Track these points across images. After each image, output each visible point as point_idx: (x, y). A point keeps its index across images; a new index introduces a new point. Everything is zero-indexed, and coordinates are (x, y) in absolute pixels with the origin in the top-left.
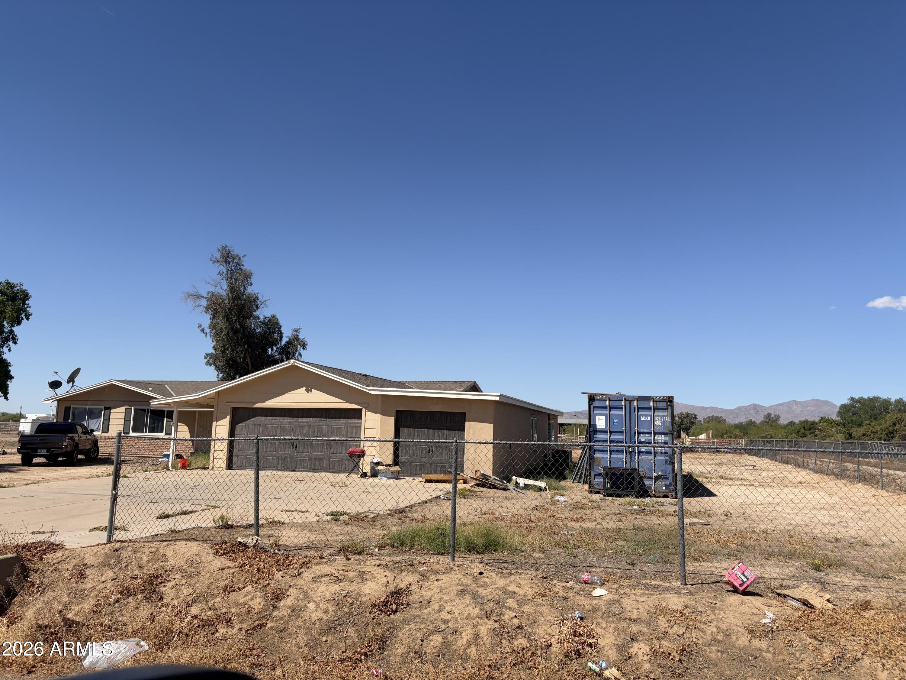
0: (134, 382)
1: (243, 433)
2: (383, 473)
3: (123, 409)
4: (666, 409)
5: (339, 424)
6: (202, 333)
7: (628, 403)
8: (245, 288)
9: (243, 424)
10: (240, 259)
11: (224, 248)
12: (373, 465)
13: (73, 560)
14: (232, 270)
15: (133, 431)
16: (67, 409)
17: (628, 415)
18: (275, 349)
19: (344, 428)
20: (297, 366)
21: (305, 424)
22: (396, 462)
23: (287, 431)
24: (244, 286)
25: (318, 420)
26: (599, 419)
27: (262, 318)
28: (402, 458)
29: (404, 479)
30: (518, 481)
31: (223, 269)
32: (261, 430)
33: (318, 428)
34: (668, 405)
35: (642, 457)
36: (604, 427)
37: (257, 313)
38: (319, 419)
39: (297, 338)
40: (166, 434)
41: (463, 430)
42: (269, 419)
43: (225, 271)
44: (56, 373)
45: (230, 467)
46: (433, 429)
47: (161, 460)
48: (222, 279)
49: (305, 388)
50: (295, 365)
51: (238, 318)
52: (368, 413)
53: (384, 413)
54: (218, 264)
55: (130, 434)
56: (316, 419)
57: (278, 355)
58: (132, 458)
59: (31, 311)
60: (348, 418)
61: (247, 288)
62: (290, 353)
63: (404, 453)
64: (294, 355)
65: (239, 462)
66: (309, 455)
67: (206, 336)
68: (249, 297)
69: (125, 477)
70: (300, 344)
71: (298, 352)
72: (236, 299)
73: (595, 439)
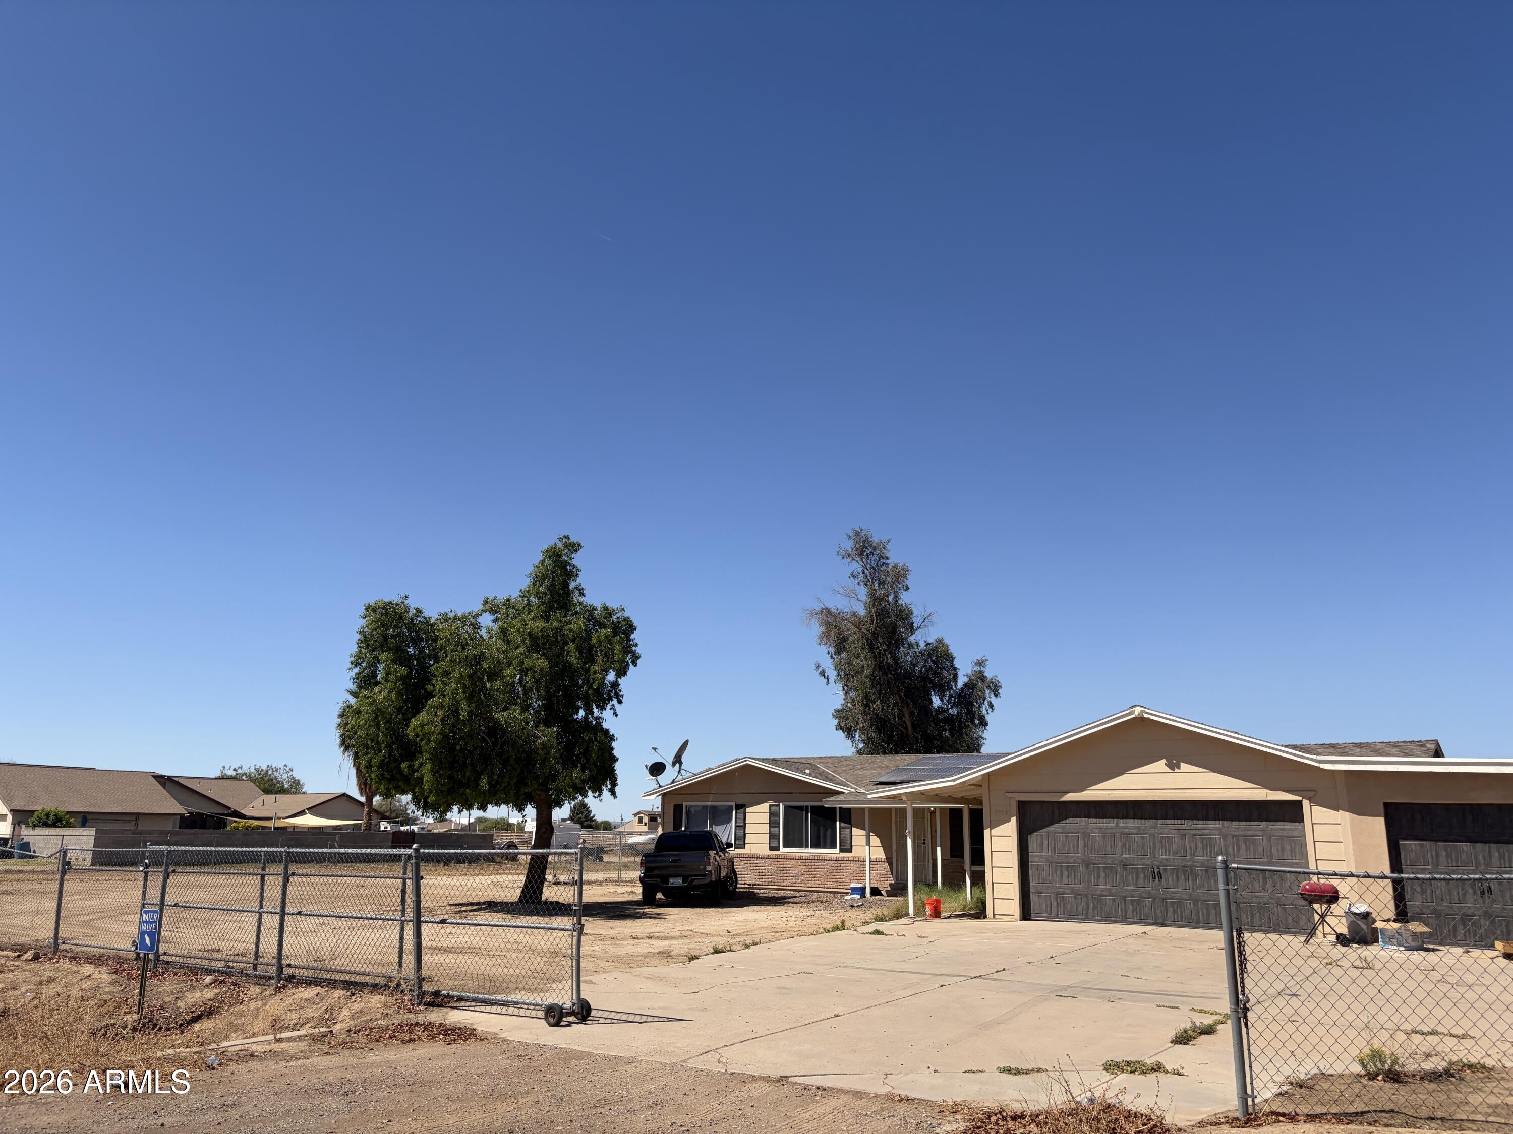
1: (1045, 850)
2: (1391, 938)
3: (765, 807)
5: (1250, 832)
6: (822, 678)
8: (896, 597)
9: (1044, 832)
10: (885, 547)
11: (857, 533)
12: (1353, 918)
14: (872, 568)
15: (785, 846)
16: (678, 809)
18: (946, 697)
19: (1262, 841)
20: (1148, 719)
21: (1174, 832)
22: (1402, 915)
23: (1135, 846)
24: (896, 593)
25: (1201, 824)
27: (922, 645)
28: (1414, 903)
29: (1437, 950)
31: (857, 567)
32: (1081, 843)
33: (1202, 839)
37: (912, 639)
38: (1201, 822)
39: (981, 676)
40: (842, 850)
42: (1095, 823)
43: (860, 570)
44: (655, 749)
45: (1026, 915)
46: (1485, 842)
47: (848, 897)
48: (859, 584)
49: (1164, 761)
50: (1143, 719)
51: (888, 646)
52: (1317, 809)
53: (1358, 808)
54: (849, 560)
55: (781, 850)
56: (1194, 821)
57: (952, 707)
58: (789, 893)
59: (638, 650)
60: (1268, 820)
61: (901, 596)
62: (972, 704)
63: (1418, 896)
64: (980, 706)
65: (1044, 906)
66: (1190, 895)
67: (828, 683)
68: (901, 611)
69: (878, 932)
70: (989, 687)
71: (986, 702)
72: (882, 615)
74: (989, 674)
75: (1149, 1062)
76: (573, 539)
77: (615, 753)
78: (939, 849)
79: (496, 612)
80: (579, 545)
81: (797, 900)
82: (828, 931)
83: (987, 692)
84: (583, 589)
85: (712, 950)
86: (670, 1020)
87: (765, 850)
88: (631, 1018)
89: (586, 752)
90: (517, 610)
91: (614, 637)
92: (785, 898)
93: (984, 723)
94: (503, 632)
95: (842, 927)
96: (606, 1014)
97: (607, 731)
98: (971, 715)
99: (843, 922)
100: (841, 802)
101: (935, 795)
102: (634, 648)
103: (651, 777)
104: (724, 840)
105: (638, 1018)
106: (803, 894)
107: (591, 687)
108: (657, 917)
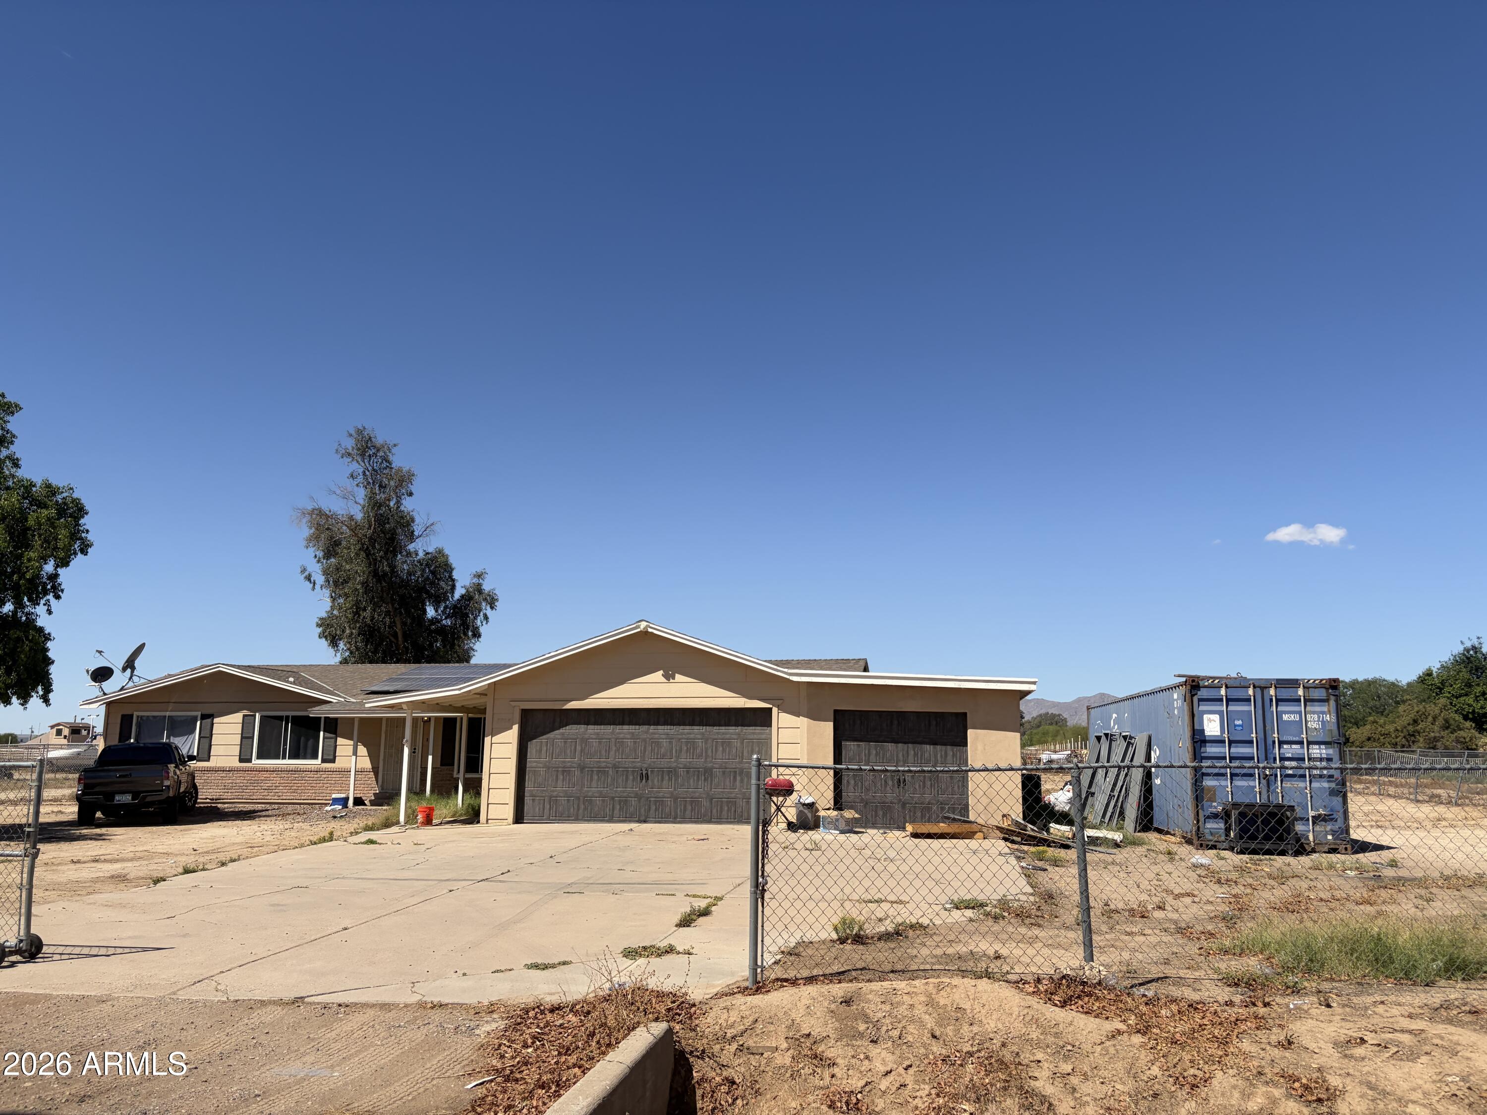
0: (256, 667)
1: (543, 755)
2: (829, 823)
3: (238, 717)
4: (1327, 701)
5: (728, 736)
6: (307, 583)
7: (1258, 690)
8: (398, 503)
9: (543, 739)
10: (390, 451)
11: (360, 432)
12: (801, 808)
13: (772, 1028)
14: (374, 470)
15: (259, 757)
16: (126, 720)
17: (1260, 712)
18: (441, 608)
19: (737, 743)
20: (652, 633)
21: (663, 736)
22: (838, 804)
23: (627, 750)
24: (398, 498)
25: (687, 729)
26: (1210, 720)
27: (421, 554)
28: (849, 794)
29: (863, 832)
31: (357, 467)
32: (579, 748)
33: (687, 743)
34: (1329, 695)
35: (1287, 784)
36: (1219, 734)
37: (411, 547)
38: (688, 727)
39: (479, 589)
40: (324, 761)
41: (964, 743)
42: (592, 730)
43: (361, 471)
44: (100, 652)
45: (519, 818)
46: (905, 743)
47: (328, 808)
48: (357, 485)
49: (661, 672)
50: (647, 632)
51: (386, 553)
52: (783, 716)
53: (814, 715)
54: (349, 459)
55: (253, 762)
56: (682, 727)
57: (446, 618)
58: (260, 807)
59: (89, 537)
60: (743, 725)
61: (403, 502)
62: (467, 615)
63: (851, 788)
64: (475, 618)
65: (537, 809)
66: (672, 793)
67: (313, 589)
68: (402, 517)
69: (371, 842)
70: (485, 599)
71: (482, 614)
72: (381, 520)
73: (1203, 755)
74: (487, 587)
75: (663, 944)
76: (9, 398)
77: (50, 654)
78: (430, 758)
80: (17, 406)
81: (270, 813)
82: (315, 843)
83: (484, 604)
84: (17, 459)
85: (181, 870)
86: (145, 949)
87: (235, 763)
88: (94, 951)
89: (10, 653)
91: (58, 519)
92: (254, 811)
93: (477, 635)
95: (331, 838)
96: (60, 950)
97: (41, 630)
98: (466, 626)
99: (331, 833)
100: (329, 711)
101: (436, 705)
103: (94, 683)
104: (184, 751)
105: (103, 951)
106: (276, 806)
107: (22, 576)
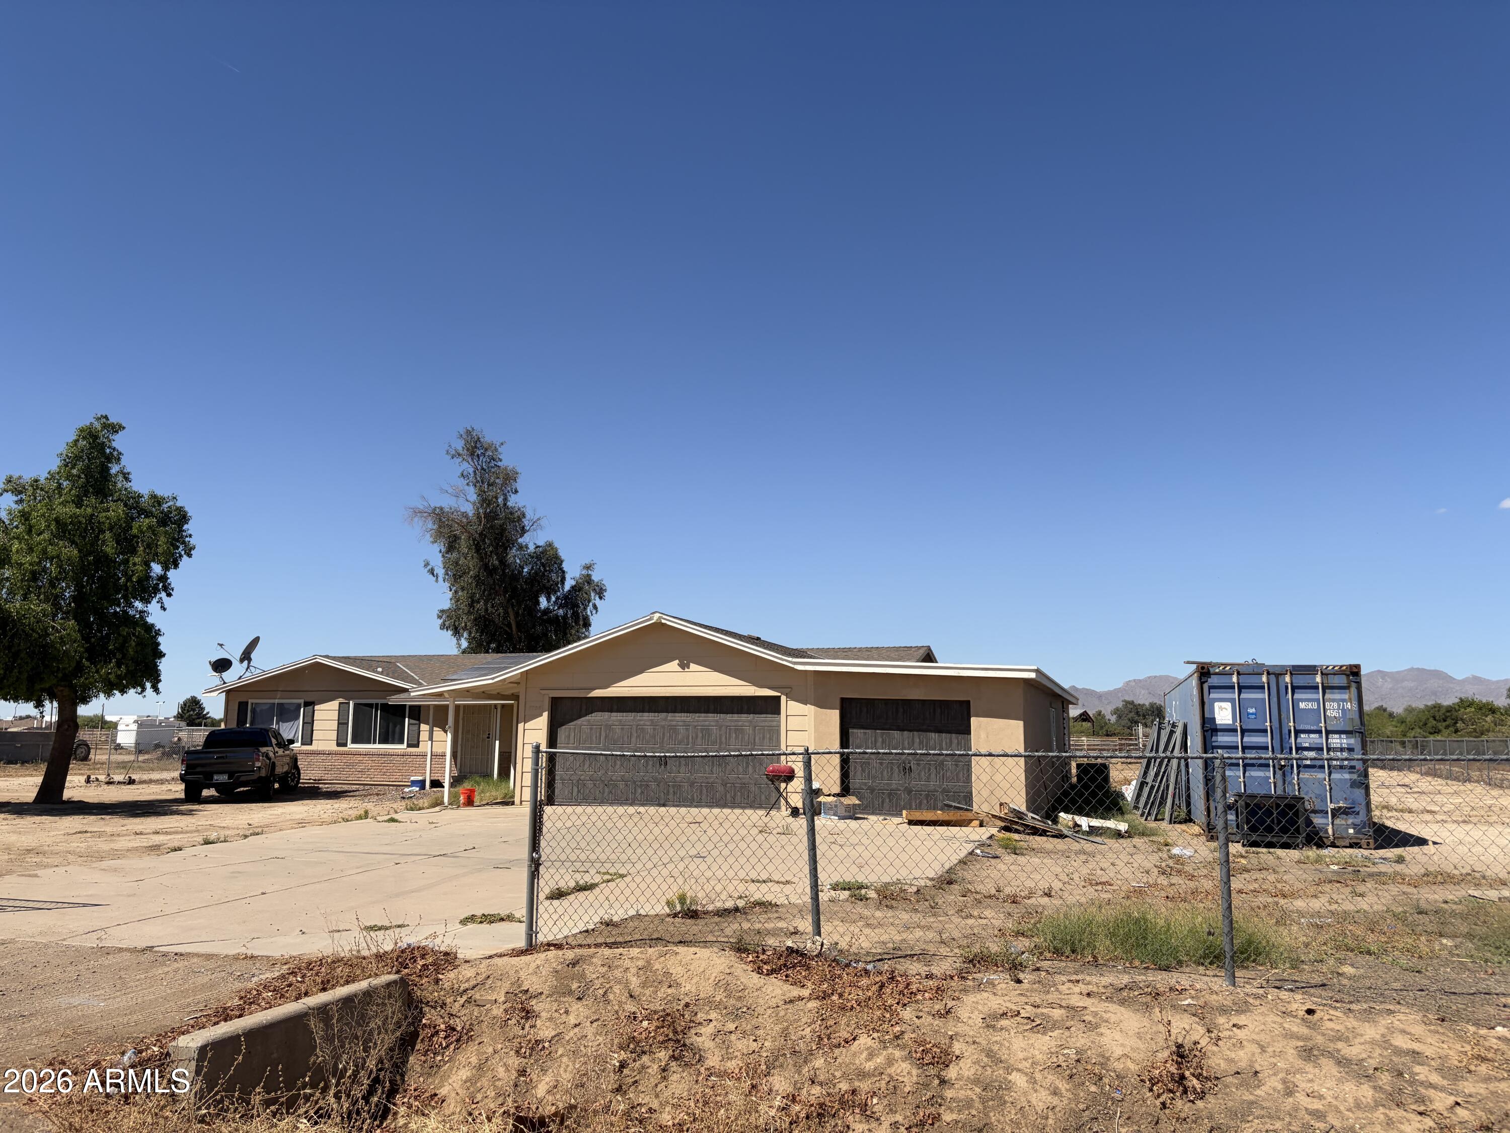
0: (348, 658)
1: (572, 741)
2: (829, 809)
3: (334, 705)
4: (1347, 688)
5: (740, 723)
6: (431, 576)
7: (1273, 677)
8: (505, 499)
9: (571, 725)
10: (496, 450)
11: (469, 433)
13: (499, 983)
14: (483, 469)
15: (353, 742)
16: (243, 706)
17: (1274, 700)
18: (553, 599)
19: (749, 730)
20: (665, 624)
21: (680, 724)
22: (845, 790)
23: (647, 737)
24: (505, 495)
25: (703, 717)
26: (1221, 708)
27: (532, 548)
28: (855, 781)
29: (864, 818)
30: (1079, 823)
31: (468, 467)
32: (603, 734)
33: (702, 730)
34: (1349, 682)
35: (1305, 775)
36: (1231, 722)
37: (522, 541)
38: (703, 715)
39: (588, 580)
40: (409, 746)
41: (968, 732)
42: (616, 717)
43: (471, 470)
44: (221, 645)
45: (550, 801)
46: (910, 731)
47: (407, 790)
48: (468, 484)
50: (660, 624)
51: (496, 548)
52: (792, 703)
53: (821, 704)
54: (461, 459)
55: (349, 746)
56: (696, 715)
57: (559, 608)
58: (354, 787)
59: (192, 541)
60: (754, 714)
61: (509, 498)
62: (577, 606)
63: (859, 773)
64: (585, 609)
65: (567, 792)
66: (689, 778)
67: (437, 581)
68: (511, 513)
69: (393, 820)
70: (594, 590)
71: (591, 604)
72: (491, 516)
73: (1214, 744)
74: (595, 577)
76: (113, 420)
77: (162, 648)
78: (497, 742)
79: (20, 493)
80: (120, 426)
81: (356, 793)
84: (128, 474)
85: (202, 842)
87: (333, 746)
88: (44, 906)
89: (122, 648)
90: (47, 492)
91: (160, 527)
92: (345, 792)
93: (586, 625)
94: (25, 516)
95: (366, 815)
97: (149, 628)
98: (576, 616)
99: (366, 812)
100: (406, 700)
102: (187, 539)
103: (215, 674)
104: (289, 737)
105: (50, 906)
106: (366, 788)
107: (129, 579)
108: (190, 813)
